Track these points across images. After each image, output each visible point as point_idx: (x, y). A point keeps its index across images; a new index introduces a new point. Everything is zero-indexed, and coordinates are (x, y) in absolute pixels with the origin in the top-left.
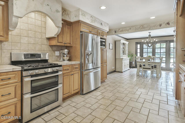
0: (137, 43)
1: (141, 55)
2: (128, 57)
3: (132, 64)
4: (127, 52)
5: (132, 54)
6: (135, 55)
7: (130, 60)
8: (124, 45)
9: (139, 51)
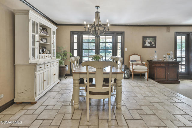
0: (73, 33)
1: (80, 53)
2: (57, 57)
3: (64, 70)
4: (53, 47)
5: (64, 52)
6: (69, 54)
7: (60, 63)
8: (47, 31)
9: (75, 46)
